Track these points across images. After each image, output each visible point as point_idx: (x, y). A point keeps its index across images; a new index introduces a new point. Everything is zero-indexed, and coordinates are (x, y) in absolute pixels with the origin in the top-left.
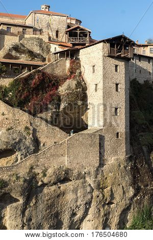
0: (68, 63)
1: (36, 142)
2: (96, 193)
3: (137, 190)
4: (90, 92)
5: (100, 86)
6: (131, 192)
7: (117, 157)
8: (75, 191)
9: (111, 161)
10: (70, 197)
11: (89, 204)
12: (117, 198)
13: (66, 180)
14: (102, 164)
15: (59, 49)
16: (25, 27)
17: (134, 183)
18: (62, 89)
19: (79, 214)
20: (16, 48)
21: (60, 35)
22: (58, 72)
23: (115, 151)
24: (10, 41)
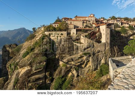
0: (98, 29)
1: (93, 45)
2: (104, 55)
3: (112, 54)
4: (102, 35)
5: (105, 34)
6: (111, 54)
7: (108, 48)
8: (101, 54)
11: (103, 56)
13: (99, 52)
15: (95, 26)
16: (87, 21)
18: (97, 35)
20: (86, 26)
21: (94, 22)
22: (96, 31)
24: (85, 24)
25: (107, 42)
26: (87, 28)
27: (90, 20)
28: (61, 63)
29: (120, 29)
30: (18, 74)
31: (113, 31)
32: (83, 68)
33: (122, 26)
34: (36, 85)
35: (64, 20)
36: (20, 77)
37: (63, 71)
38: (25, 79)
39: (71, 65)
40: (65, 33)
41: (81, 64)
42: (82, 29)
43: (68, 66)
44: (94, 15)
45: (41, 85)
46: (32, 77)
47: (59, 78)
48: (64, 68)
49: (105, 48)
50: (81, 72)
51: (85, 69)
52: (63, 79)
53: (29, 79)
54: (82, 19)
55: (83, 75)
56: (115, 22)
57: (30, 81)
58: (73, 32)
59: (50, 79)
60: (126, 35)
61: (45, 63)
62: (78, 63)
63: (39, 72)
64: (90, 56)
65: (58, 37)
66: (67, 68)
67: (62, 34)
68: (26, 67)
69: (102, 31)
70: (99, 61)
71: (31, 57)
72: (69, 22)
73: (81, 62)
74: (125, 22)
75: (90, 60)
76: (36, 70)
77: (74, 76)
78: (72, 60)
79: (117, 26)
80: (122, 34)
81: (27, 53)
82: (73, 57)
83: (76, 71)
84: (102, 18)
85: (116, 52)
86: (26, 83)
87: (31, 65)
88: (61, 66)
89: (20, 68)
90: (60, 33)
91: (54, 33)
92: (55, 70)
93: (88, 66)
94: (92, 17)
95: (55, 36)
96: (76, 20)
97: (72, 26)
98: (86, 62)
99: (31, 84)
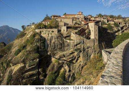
0: (87, 26)
1: (83, 42)
2: (94, 50)
3: (100, 49)
4: (91, 32)
5: (94, 31)
6: (99, 49)
7: (97, 43)
9: (96, 44)
10: (90, 51)
11: (92, 52)
12: (97, 50)
13: (89, 48)
14: (94, 45)
15: (84, 23)
16: (76, 18)
17: (99, 48)
18: (86, 31)
19: (91, 54)
20: (76, 23)
22: (85, 28)
23: (96, 42)
24: (74, 22)
25: (95, 38)
26: (77, 25)
27: (79, 17)
28: (53, 59)
29: (106, 26)
30: (11, 71)
31: (100, 28)
32: (74, 63)
33: (108, 23)
34: (30, 81)
35: (53, 17)
36: (14, 74)
37: (55, 66)
38: (19, 75)
39: (63, 61)
40: (56, 30)
41: (73, 60)
42: (72, 26)
43: (60, 62)
44: (82, 13)
45: (35, 81)
46: (26, 74)
47: (52, 74)
48: (56, 64)
49: (94, 43)
50: (73, 67)
51: (76, 64)
52: (56, 74)
53: (23, 75)
54: (71, 17)
55: (74, 69)
56: (102, 19)
57: (24, 77)
58: (64, 29)
59: (44, 75)
60: (112, 32)
61: (38, 60)
62: (70, 58)
63: (32, 68)
64: (81, 51)
65: (48, 34)
66: (59, 63)
67: (53, 32)
68: (20, 64)
69: (90, 28)
70: (89, 56)
71: (24, 54)
72: (59, 20)
73: (73, 57)
74: (110, 19)
75: (81, 55)
76: (30, 67)
77: (66, 71)
78: (64, 56)
79: (103, 23)
80: (108, 31)
81: (19, 51)
82: (65, 53)
83: (68, 66)
84: (89, 15)
85: (104, 47)
86: (21, 80)
87: (24, 62)
88: (54, 62)
89: (13, 66)
90: (51, 30)
91: (44, 30)
92: (48, 67)
93: (78, 61)
94: (80, 15)
95: (46, 34)
96: (66, 18)
97: (62, 24)
98: (77, 57)
99: (25, 80)
